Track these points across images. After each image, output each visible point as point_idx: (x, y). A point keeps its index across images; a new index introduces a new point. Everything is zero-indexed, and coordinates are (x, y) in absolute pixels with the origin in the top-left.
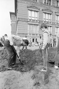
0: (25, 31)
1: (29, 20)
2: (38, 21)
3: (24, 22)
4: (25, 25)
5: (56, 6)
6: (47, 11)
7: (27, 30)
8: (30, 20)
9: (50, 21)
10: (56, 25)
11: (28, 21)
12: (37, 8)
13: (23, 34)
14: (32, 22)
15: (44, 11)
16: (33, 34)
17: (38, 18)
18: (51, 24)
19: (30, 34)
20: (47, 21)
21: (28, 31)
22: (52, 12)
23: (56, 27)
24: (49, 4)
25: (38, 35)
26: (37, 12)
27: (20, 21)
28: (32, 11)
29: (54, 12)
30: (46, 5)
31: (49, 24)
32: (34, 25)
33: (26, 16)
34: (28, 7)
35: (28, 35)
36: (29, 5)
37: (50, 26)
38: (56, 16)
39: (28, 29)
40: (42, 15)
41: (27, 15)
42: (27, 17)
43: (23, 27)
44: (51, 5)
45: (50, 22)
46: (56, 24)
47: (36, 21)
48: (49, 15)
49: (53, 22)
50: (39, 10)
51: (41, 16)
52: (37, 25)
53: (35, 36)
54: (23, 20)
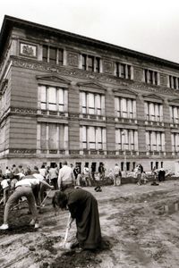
0: (30, 141)
1: (39, 113)
2: (67, 115)
3: (26, 118)
4: (29, 126)
5: (115, 74)
7: (35, 139)
8: (44, 111)
9: (99, 114)
10: (116, 124)
11: (37, 116)
13: (24, 149)
14: (49, 117)
15: (81, 88)
16: (53, 151)
17: (66, 106)
18: (103, 122)
19: (43, 151)
20: (91, 112)
21: (38, 144)
22: (106, 90)
23: (116, 129)
25: (67, 153)
26: (63, 89)
27: (15, 114)
29: (109, 89)
30: (88, 72)
31: (96, 121)
32: (54, 126)
34: (38, 79)
35: (39, 152)
36: (41, 75)
37: (102, 128)
38: (117, 99)
39: (38, 137)
40: (78, 99)
41: (36, 98)
42: (36, 103)
43: (23, 131)
44: (101, 71)
45: (100, 117)
46: (117, 120)
47: (61, 113)
48: (98, 96)
49: (109, 114)
50: (69, 84)
51: (73, 101)
52: (64, 125)
53: (58, 155)
54: (24, 113)
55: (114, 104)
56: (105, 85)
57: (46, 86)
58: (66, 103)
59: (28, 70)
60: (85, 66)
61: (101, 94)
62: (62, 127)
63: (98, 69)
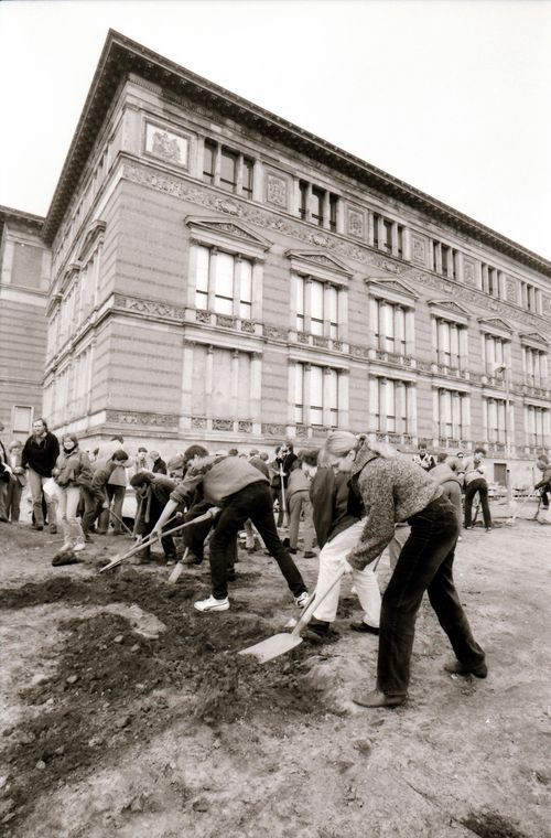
0: (164, 393)
1: (191, 317)
2: (259, 330)
3: (156, 327)
4: (162, 350)
5: (372, 243)
6: (318, 265)
7: (178, 388)
9: (333, 336)
10: (370, 363)
11: (185, 325)
12: (252, 239)
13: (148, 414)
15: (296, 265)
16: (222, 424)
17: (257, 308)
18: (343, 357)
19: (198, 421)
20: (316, 329)
21: (186, 399)
22: (350, 277)
23: (371, 376)
24: (327, 225)
25: (256, 429)
26: (252, 261)
27: (127, 315)
28: (221, 251)
29: (358, 277)
30: (311, 226)
31: (327, 354)
32: (226, 357)
33: (172, 281)
34: (190, 225)
35: (185, 423)
36: (200, 215)
37: (338, 371)
38: (373, 304)
39: (187, 384)
40: (288, 292)
41: (184, 277)
42: (183, 290)
43: (144, 362)
44: (341, 228)
45: (338, 343)
46: (373, 355)
47: (247, 324)
48: (331, 293)
49: (357, 340)
50: (267, 251)
51: (276, 297)
52: (250, 355)
53: (234, 435)
54: (151, 312)
55: (368, 315)
56: (351, 265)
57: (210, 248)
58: (258, 297)
59: (165, 200)
60: (303, 211)
61: (338, 288)
62: (244, 360)
63: (333, 224)
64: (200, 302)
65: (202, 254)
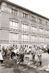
0: (7, 38)
1: (10, 29)
2: (18, 30)
3: (6, 31)
4: (7, 33)
6: (25, 23)
7: (9, 37)
10: (32, 34)
11: (9, 30)
12: (17, 20)
13: (5, 41)
15: (22, 23)
16: (14, 41)
17: (18, 28)
18: (28, 33)
19: (11, 41)
20: (25, 30)
23: (32, 35)
24: (26, 18)
25: (18, 42)
26: (17, 23)
29: (30, 24)
30: (24, 18)
31: (26, 33)
32: (14, 34)
34: (10, 19)
36: (11, 17)
37: (28, 35)
38: (32, 27)
40: (21, 26)
41: (9, 25)
43: (5, 35)
45: (28, 32)
46: (32, 33)
49: (30, 31)
50: (19, 21)
52: (17, 33)
53: (15, 43)
54: (5, 29)
55: (31, 28)
56: (29, 22)
57: (12, 21)
58: (18, 27)
59: (7, 16)
60: (23, 16)
61: (28, 25)
62: (16, 34)
63: (27, 18)
64: (11, 28)
65: (11, 22)
